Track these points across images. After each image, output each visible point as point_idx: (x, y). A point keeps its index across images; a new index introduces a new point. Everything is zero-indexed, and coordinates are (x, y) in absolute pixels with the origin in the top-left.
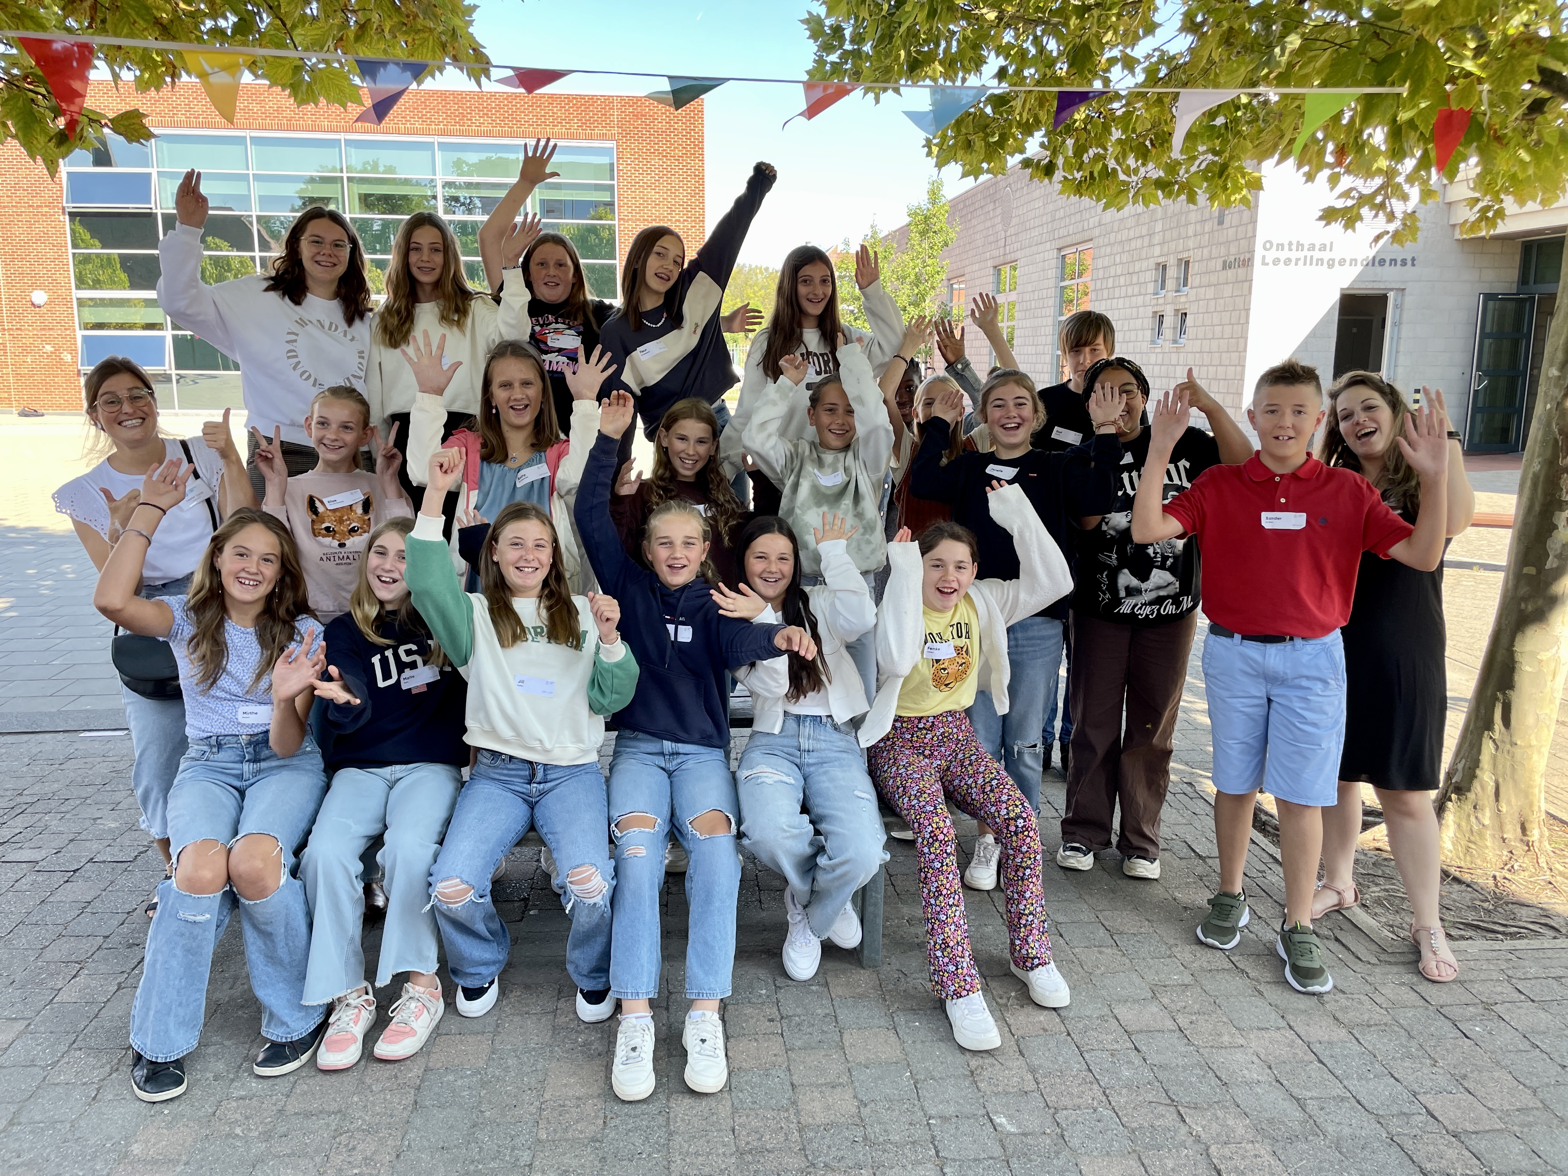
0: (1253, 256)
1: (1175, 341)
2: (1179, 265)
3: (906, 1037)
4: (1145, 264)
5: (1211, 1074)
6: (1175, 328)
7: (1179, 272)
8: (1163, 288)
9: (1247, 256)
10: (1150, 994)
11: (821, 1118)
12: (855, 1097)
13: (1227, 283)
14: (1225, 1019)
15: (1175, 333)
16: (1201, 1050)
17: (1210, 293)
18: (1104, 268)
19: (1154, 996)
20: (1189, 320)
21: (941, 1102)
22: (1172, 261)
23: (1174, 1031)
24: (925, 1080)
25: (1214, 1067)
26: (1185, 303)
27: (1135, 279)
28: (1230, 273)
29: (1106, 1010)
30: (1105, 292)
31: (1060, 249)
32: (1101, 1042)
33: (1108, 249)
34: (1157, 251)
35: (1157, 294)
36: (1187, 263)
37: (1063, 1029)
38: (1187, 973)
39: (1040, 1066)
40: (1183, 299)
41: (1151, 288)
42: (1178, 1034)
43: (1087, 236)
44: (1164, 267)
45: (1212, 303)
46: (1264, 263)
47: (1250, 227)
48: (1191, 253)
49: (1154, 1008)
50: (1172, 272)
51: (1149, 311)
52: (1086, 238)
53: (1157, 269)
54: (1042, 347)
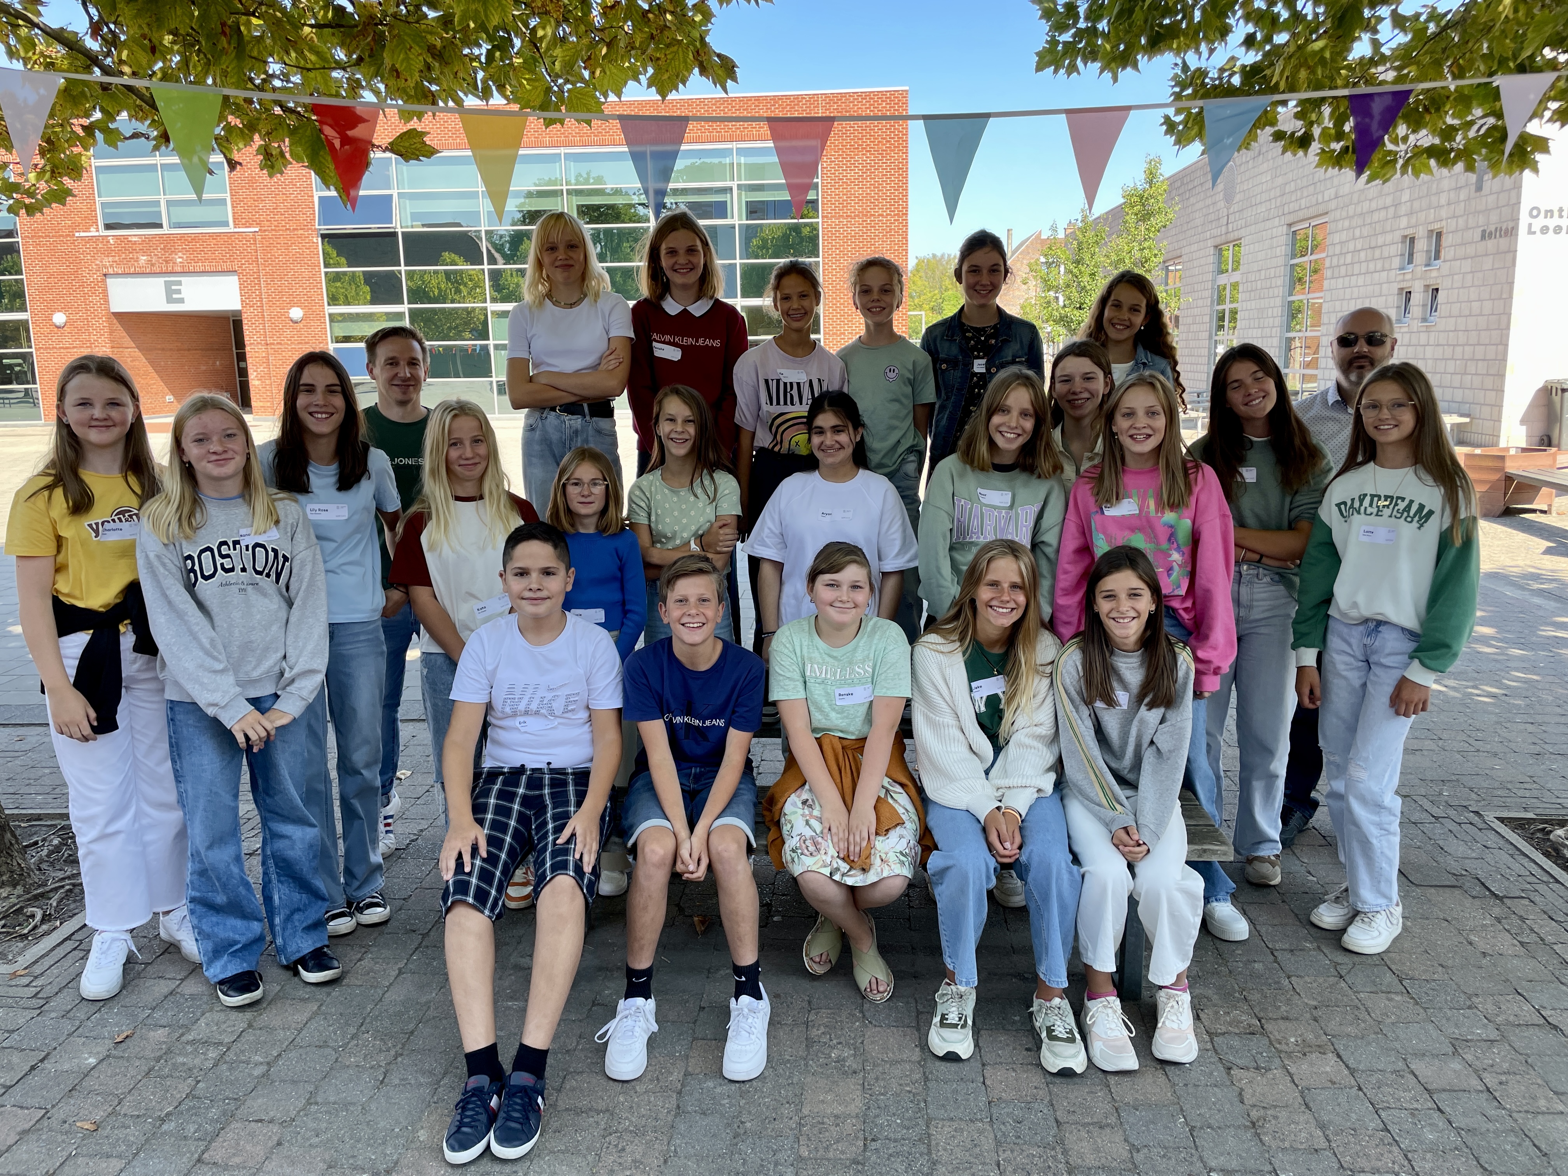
0: (1517, 225)
1: (1424, 320)
2: (1429, 237)
3: (1176, 1079)
4: (1389, 238)
5: (1527, 1142)
6: (1424, 306)
7: (1429, 245)
8: (1410, 261)
9: (1511, 225)
10: (1450, 1050)
11: (1090, 1160)
12: (1126, 1140)
13: (1486, 255)
14: (1539, 1081)
15: (1424, 311)
16: (1514, 1115)
17: (1467, 265)
18: (1341, 243)
19: (1456, 1052)
20: (1441, 295)
21: (1222, 1154)
22: (1421, 232)
23: (1481, 1091)
24: (1202, 1128)
25: (1531, 1135)
26: (1436, 278)
27: (1377, 253)
28: (1490, 244)
29: (1401, 1065)
30: (1343, 270)
31: (1290, 225)
32: (1399, 1100)
33: (1346, 223)
34: (1404, 222)
35: (1403, 269)
36: (1439, 235)
37: (1353, 1082)
38: (1491, 1026)
39: (1330, 1122)
40: (1434, 274)
41: (1396, 262)
42: (1485, 1095)
43: (1321, 209)
44: (1412, 240)
45: (1470, 276)
46: (1531, 232)
47: (1513, 193)
48: (1444, 223)
49: (1456, 1065)
50: (1421, 245)
51: (1395, 288)
52: (1321, 212)
53: (1403, 242)
54: (1268, 330)
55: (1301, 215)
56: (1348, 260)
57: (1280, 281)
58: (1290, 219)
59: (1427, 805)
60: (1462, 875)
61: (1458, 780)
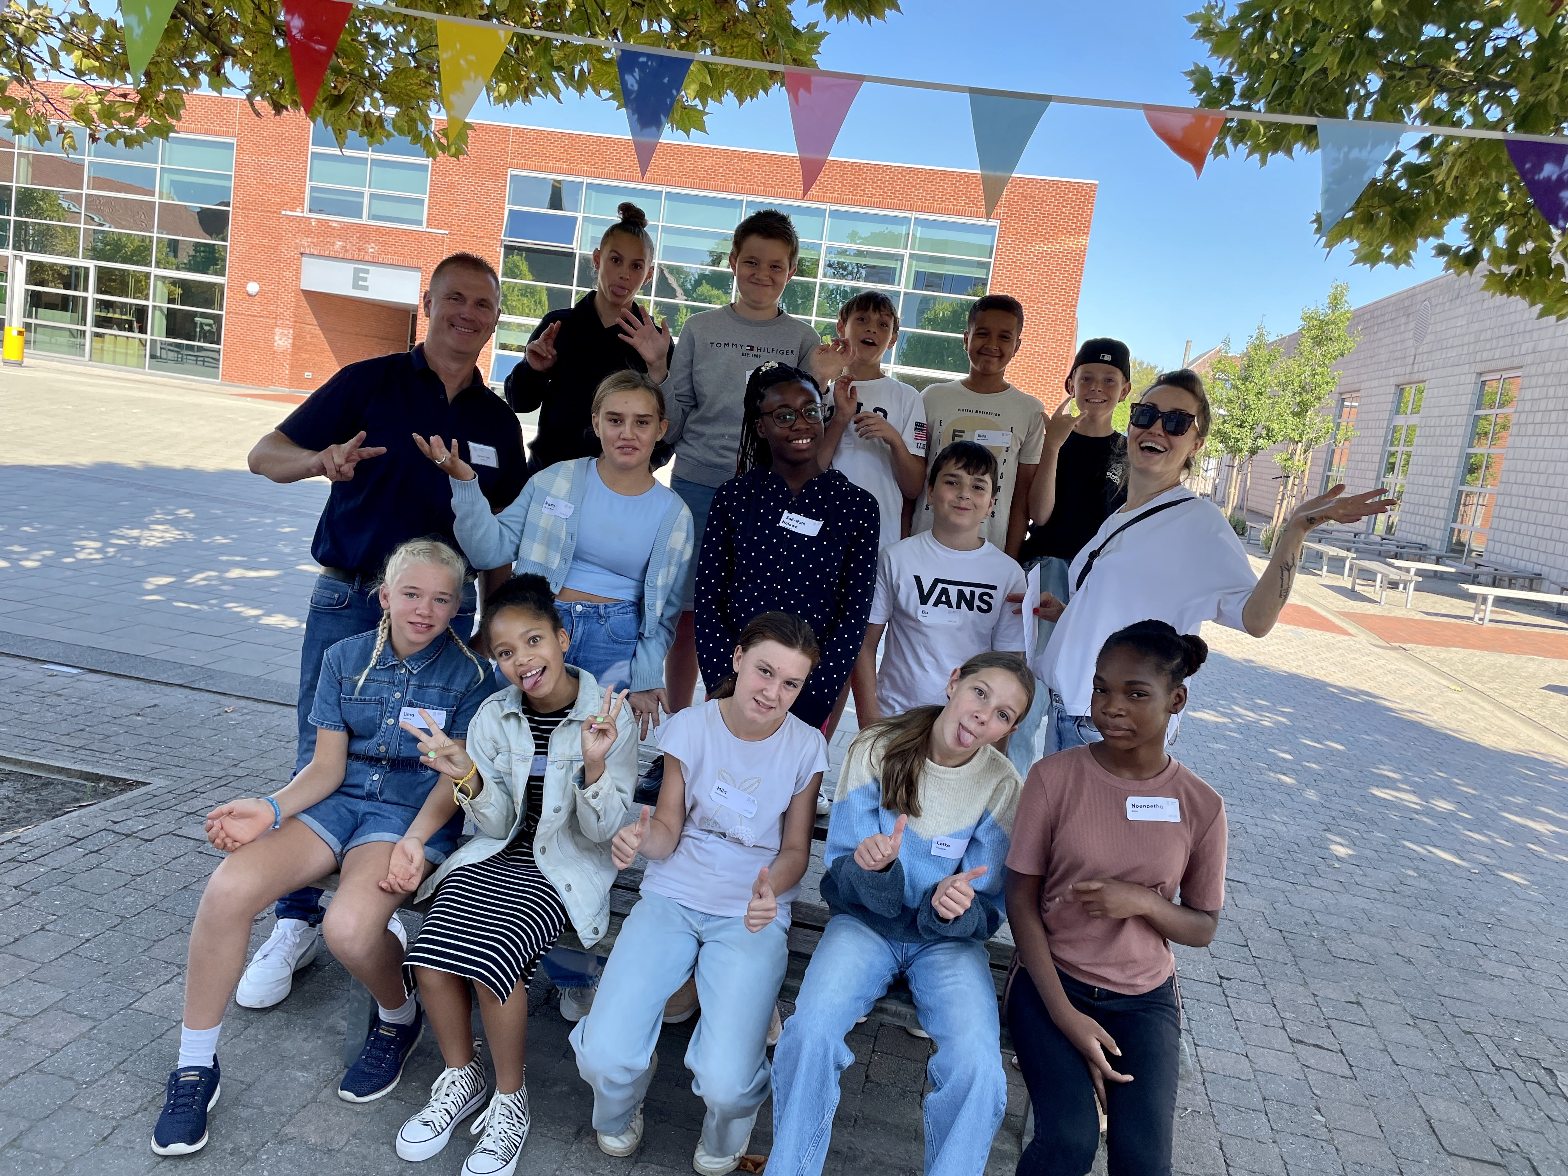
18: (1533, 400)
31: (1479, 374)
33: (1541, 380)
43: (1516, 362)
52: (1515, 365)
54: (1441, 479)
55: (1493, 365)
56: (1538, 420)
57: (1461, 431)
58: (1480, 368)
59: (1490, 1048)
60: (1510, 1151)
61: (1536, 1024)
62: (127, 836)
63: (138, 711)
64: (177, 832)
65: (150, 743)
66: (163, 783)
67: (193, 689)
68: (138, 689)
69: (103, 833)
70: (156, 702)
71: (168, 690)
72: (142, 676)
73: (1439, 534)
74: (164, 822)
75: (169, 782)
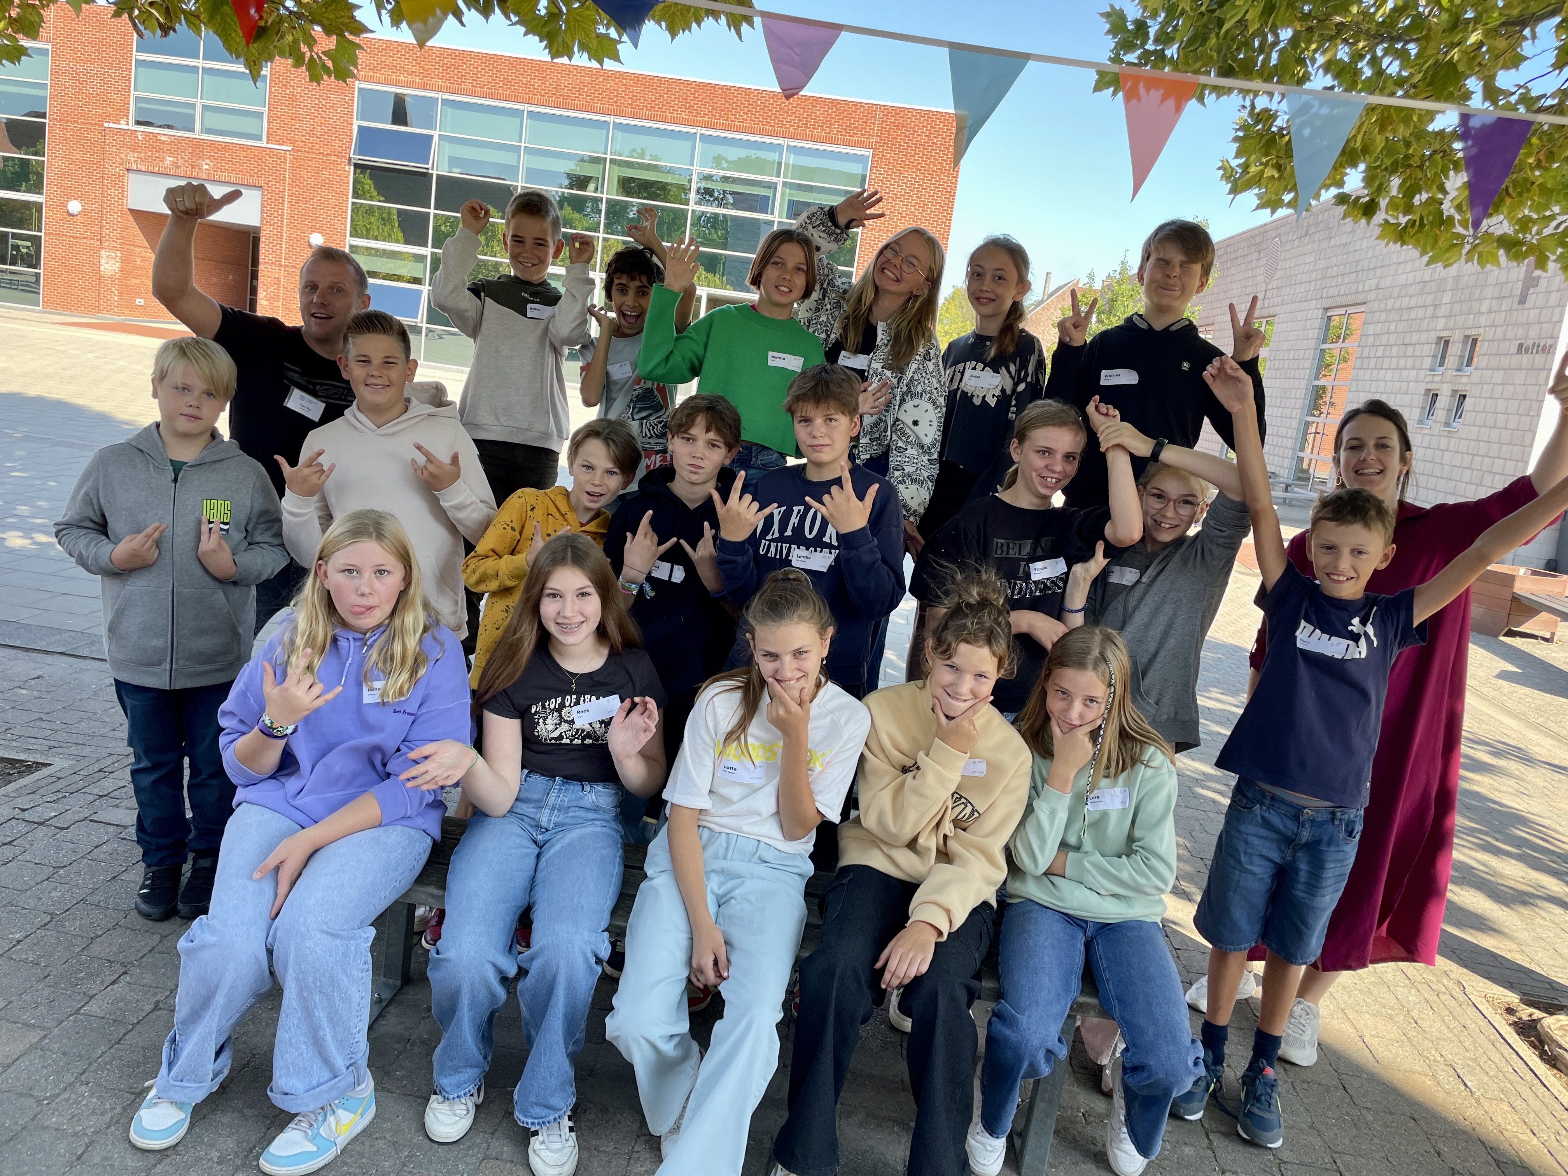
0: (1556, 343)
1: (1447, 424)
2: (1465, 342)
4: (1424, 337)
6: (1449, 410)
7: (1463, 350)
8: (1441, 364)
9: (1549, 342)
13: (1520, 369)
15: (1448, 417)
17: (1498, 377)
18: (1375, 335)
20: (1468, 402)
26: (1466, 384)
27: (1410, 350)
28: (1526, 358)
30: (1373, 361)
31: (1326, 310)
33: (1383, 316)
34: (1441, 324)
35: (1433, 370)
36: (1475, 341)
40: (1464, 380)
41: (1427, 362)
43: (1360, 298)
44: (1447, 343)
45: (1499, 389)
47: (1558, 310)
48: (1481, 331)
50: (1455, 349)
51: (1422, 387)
52: (1359, 301)
53: (1438, 343)
54: (1289, 410)
55: (1339, 301)
56: (1380, 354)
57: (1307, 364)
58: (1327, 303)
62: (40, 824)
63: (20, 684)
64: (94, 817)
65: (41, 719)
66: (66, 763)
67: (77, 657)
68: (16, 659)
69: (13, 822)
70: (40, 673)
71: (50, 659)
72: (18, 643)
73: (1287, 462)
74: (76, 806)
75: (71, 762)
